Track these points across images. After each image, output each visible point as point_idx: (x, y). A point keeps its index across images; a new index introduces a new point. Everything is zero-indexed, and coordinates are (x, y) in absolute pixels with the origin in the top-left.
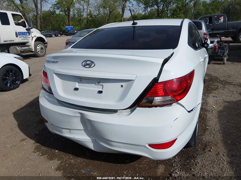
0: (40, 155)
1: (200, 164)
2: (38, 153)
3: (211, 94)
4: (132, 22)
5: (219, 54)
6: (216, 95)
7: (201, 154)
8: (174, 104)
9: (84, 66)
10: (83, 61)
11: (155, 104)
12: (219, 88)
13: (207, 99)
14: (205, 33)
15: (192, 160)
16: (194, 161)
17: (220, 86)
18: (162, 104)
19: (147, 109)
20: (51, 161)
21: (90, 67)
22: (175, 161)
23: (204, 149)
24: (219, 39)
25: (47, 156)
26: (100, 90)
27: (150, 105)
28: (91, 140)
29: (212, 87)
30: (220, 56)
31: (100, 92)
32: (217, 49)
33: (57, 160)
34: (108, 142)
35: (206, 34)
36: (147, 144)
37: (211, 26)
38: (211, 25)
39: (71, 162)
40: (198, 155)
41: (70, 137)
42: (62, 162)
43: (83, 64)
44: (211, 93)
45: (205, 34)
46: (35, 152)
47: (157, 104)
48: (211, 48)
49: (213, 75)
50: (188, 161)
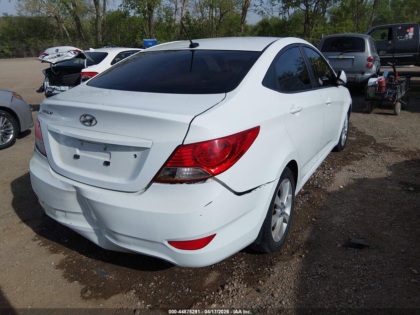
0: (41, 244)
1: (276, 275)
2: (40, 241)
3: (347, 166)
4: (188, 43)
5: (386, 96)
6: (354, 168)
7: (284, 261)
8: (210, 180)
9: (83, 122)
10: (82, 115)
11: (180, 179)
12: (366, 155)
13: (336, 174)
14: (370, 57)
15: (266, 269)
16: (269, 269)
17: (368, 154)
18: (189, 179)
19: (168, 185)
20: (54, 255)
21: (90, 125)
22: (239, 267)
23: (293, 253)
24: (392, 70)
25: (51, 247)
26: (107, 160)
27: (172, 179)
28: (94, 230)
29: (355, 154)
30: (388, 100)
31: (107, 163)
32: (384, 88)
33: (63, 254)
34: (113, 234)
35: (372, 59)
36: (166, 240)
37: (390, 45)
38: (390, 42)
39: (82, 257)
40: (279, 261)
41: (66, 223)
42: (68, 258)
43: (82, 120)
44: (348, 164)
45: (369, 60)
46: (35, 240)
47: (182, 179)
48: (372, 86)
49: (367, 134)
50: (259, 269)
